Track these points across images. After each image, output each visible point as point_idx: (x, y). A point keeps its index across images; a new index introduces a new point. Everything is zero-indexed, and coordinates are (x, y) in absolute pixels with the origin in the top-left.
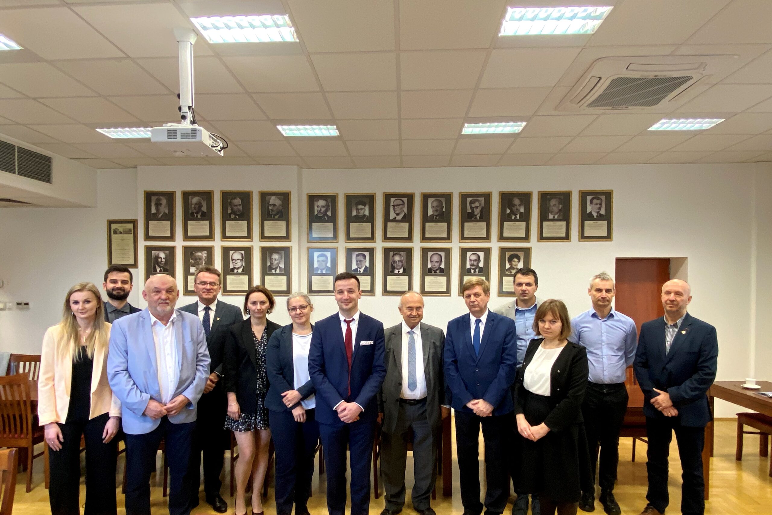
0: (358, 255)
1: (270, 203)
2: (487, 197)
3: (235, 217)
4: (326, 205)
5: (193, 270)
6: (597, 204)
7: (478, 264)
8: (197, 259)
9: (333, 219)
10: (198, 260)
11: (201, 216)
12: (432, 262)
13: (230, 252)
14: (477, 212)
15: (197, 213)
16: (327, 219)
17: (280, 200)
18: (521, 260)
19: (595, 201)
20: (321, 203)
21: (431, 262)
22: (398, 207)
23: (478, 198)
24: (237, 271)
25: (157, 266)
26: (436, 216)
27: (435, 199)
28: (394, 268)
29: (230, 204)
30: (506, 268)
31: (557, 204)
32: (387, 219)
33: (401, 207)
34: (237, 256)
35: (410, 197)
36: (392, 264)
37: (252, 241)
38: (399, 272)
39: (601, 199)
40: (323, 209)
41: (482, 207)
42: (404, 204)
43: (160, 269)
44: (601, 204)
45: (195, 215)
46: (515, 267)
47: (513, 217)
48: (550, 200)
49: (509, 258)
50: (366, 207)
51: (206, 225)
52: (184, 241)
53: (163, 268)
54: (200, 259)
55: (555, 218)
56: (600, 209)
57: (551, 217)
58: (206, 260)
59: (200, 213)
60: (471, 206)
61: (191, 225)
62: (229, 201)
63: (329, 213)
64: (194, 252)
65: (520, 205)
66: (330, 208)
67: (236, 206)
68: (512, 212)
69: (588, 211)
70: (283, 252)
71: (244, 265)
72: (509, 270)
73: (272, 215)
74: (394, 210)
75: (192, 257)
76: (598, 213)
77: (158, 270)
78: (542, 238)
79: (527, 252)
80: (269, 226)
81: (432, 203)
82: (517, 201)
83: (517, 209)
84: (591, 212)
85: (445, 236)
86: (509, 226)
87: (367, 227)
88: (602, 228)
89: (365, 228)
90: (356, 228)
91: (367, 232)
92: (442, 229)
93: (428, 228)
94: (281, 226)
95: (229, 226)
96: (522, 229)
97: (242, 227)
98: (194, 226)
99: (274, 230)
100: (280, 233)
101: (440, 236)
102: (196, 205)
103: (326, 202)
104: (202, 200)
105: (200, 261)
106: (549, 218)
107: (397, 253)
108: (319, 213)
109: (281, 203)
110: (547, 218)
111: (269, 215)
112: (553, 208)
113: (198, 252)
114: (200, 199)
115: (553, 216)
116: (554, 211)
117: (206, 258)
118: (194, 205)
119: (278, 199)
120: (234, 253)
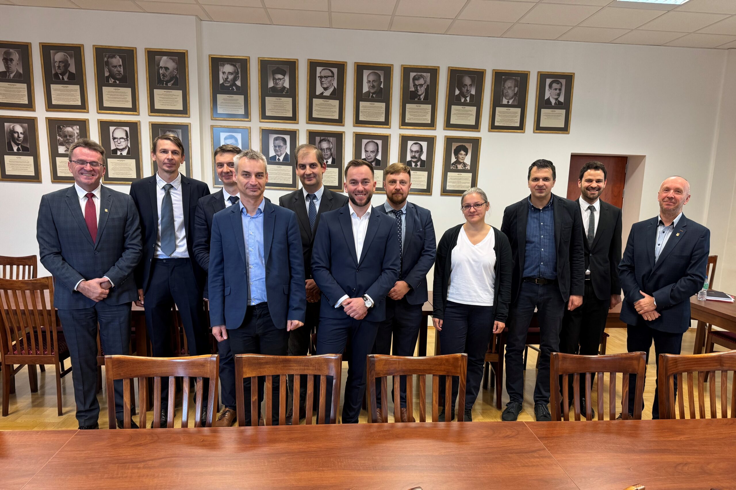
0: (276, 139)
1: (161, 65)
2: (434, 72)
3: (115, 82)
4: (235, 72)
5: (62, 150)
6: (556, 89)
7: (420, 155)
8: (66, 136)
9: (244, 91)
10: (68, 137)
11: (68, 78)
12: (367, 151)
14: (421, 91)
15: (63, 74)
16: (235, 90)
17: (174, 62)
18: (468, 153)
19: (555, 85)
20: (228, 68)
22: (326, 79)
23: (422, 74)
24: (121, 154)
25: (13, 144)
26: (373, 93)
27: (371, 71)
29: (107, 63)
30: (452, 163)
31: (513, 87)
32: (312, 95)
33: (329, 79)
34: (120, 133)
35: (341, 67)
37: (139, 115)
38: (327, 162)
39: (561, 83)
40: (231, 77)
41: (428, 86)
42: (333, 77)
43: (17, 147)
44: (560, 90)
45: (61, 77)
46: (462, 161)
47: (463, 100)
48: (505, 81)
49: (455, 150)
50: (286, 76)
51: (76, 90)
52: (47, 111)
53: (21, 146)
54: (70, 136)
55: (510, 103)
56: (559, 95)
57: (505, 102)
59: (67, 74)
60: (415, 82)
61: (56, 90)
62: (106, 59)
63: (238, 83)
64: (61, 127)
65: (471, 85)
66: (240, 75)
67: (116, 66)
68: (462, 94)
69: (546, 98)
70: (180, 131)
71: (129, 145)
72: (455, 165)
73: (163, 81)
74: (322, 83)
75: (61, 133)
76: (556, 99)
77: (15, 149)
78: (493, 127)
79: (476, 143)
80: (161, 96)
81: (368, 76)
82: (467, 81)
83: (467, 90)
84: (549, 99)
85: (383, 119)
86: (457, 110)
87: (288, 103)
88: (559, 118)
89: (285, 105)
90: (273, 104)
91: (287, 109)
92: (379, 110)
93: (363, 109)
94: (176, 97)
95: (107, 93)
96: (472, 115)
97: (124, 95)
98: (59, 92)
99: (167, 101)
100: (174, 105)
101: (377, 119)
102: (60, 63)
103: (234, 67)
104: (68, 56)
105: (72, 139)
106: (503, 103)
107: (324, 139)
108: (225, 81)
109: (175, 66)
110: (501, 103)
111: (160, 82)
112: (508, 90)
113: (67, 126)
114: (65, 55)
115: (507, 101)
116: (509, 95)
117: (78, 136)
118: (58, 62)
119: (172, 61)
120: (115, 129)
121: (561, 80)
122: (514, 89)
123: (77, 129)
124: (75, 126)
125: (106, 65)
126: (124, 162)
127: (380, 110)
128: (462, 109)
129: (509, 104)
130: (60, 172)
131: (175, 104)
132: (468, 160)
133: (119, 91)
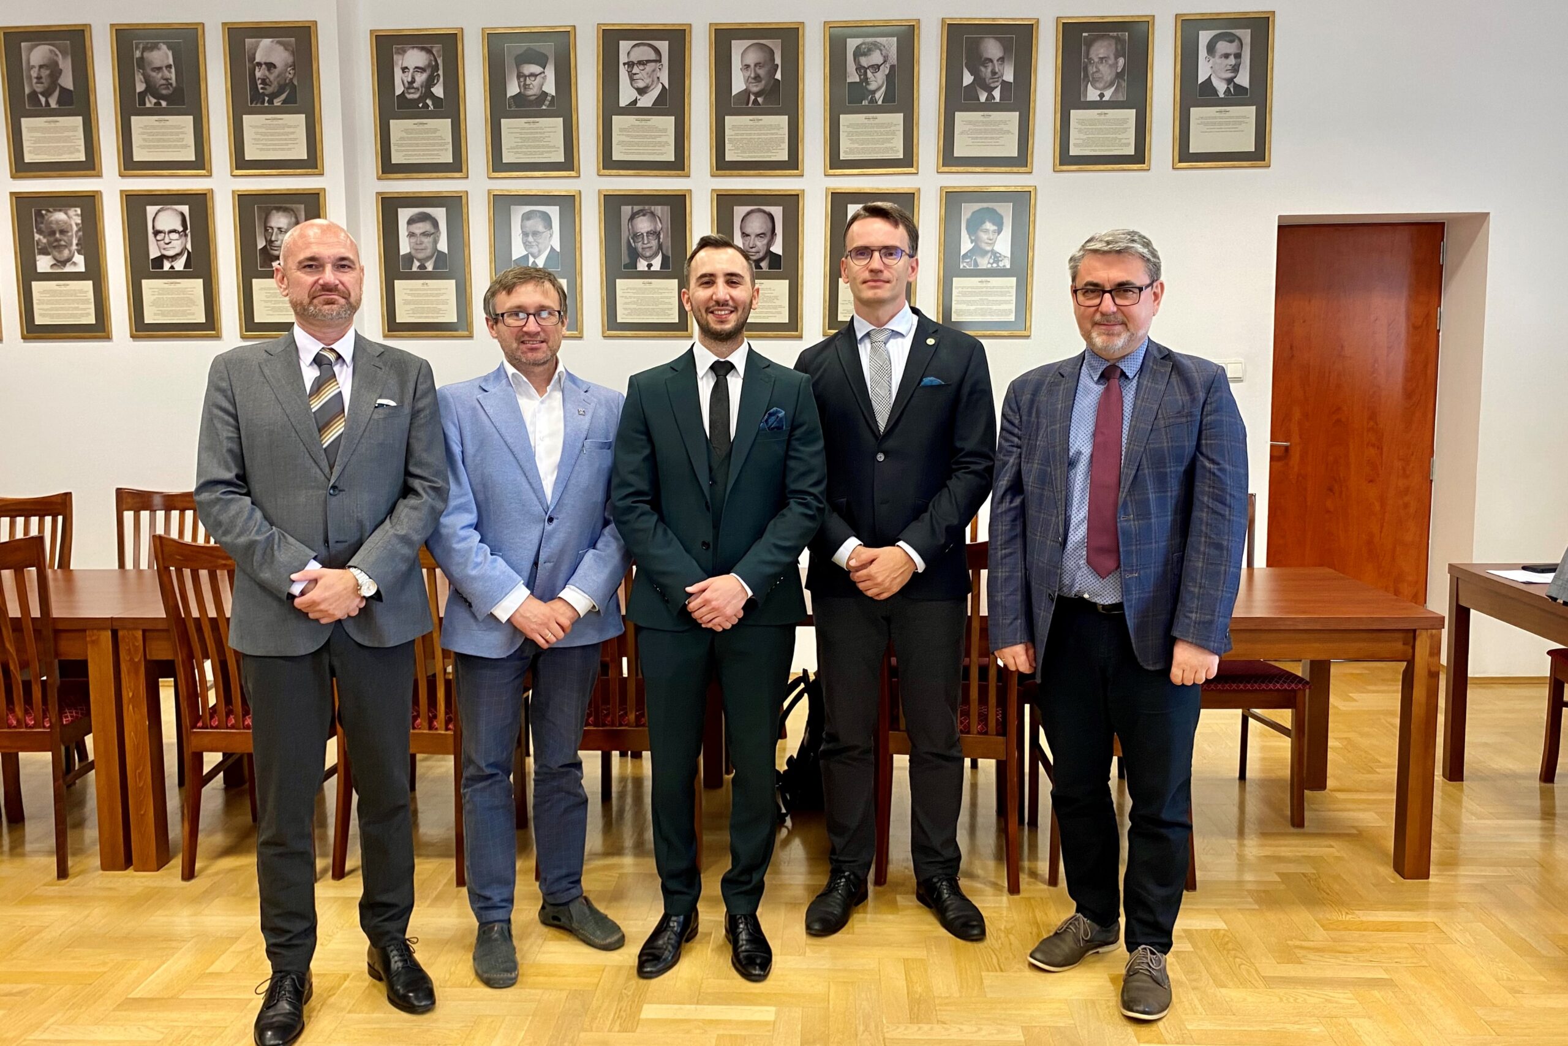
0: (526, 217)
1: (257, 60)
2: (906, 34)
3: (158, 104)
4: (429, 65)
5: (44, 264)
6: (1227, 56)
8: (53, 233)
9: (451, 108)
10: (58, 235)
11: (59, 102)
12: (748, 235)
13: (149, 208)
14: (877, 81)
15: (47, 94)
16: (431, 107)
17: (286, 49)
18: (1004, 228)
19: (1222, 47)
20: (415, 58)
21: (745, 235)
22: (641, 67)
23: (879, 39)
24: (172, 267)
26: (757, 94)
27: (749, 42)
28: (634, 255)
29: (141, 61)
30: (962, 254)
31: (1112, 57)
32: (610, 107)
33: (650, 67)
34: (168, 219)
35: (678, 38)
36: (629, 241)
37: (210, 176)
38: (650, 266)
39: (1240, 40)
40: (421, 78)
41: (892, 67)
42: (660, 61)
44: (1238, 56)
45: (43, 100)
46: (988, 248)
47: (983, 97)
48: (1090, 43)
49: (968, 221)
50: (548, 67)
51: (75, 129)
52: (13, 177)
54: (63, 232)
55: (1106, 98)
56: (1236, 69)
57: (1092, 94)
58: (80, 233)
59: (56, 94)
60: (859, 62)
61: (31, 129)
62: (138, 54)
63: (438, 91)
64: (44, 212)
65: (1001, 60)
66: (441, 72)
67: (159, 69)
68: (980, 82)
69: (1201, 79)
70: (302, 206)
71: (189, 247)
72: (971, 259)
73: (264, 94)
74: (632, 80)
75: (42, 226)
76: (1230, 81)
78: (1066, 159)
79: (1022, 200)
80: (260, 130)
81: (743, 55)
82: (992, 49)
83: (994, 73)
84: (1209, 80)
85: (784, 156)
86: (970, 122)
87: (553, 130)
88: (1240, 128)
89: (547, 134)
90: (518, 135)
91: (551, 144)
92: (772, 134)
93: (733, 133)
94: (291, 130)
95: (141, 130)
96: (1008, 132)
97: (177, 134)
98: (39, 135)
99: (272, 140)
100: (290, 149)
101: (770, 156)
102: (42, 70)
103: (428, 55)
104: (58, 52)
105: (65, 238)
106: (1088, 99)
107: (641, 211)
108: (408, 88)
109: (290, 60)
110: (1082, 99)
111: (257, 97)
112: (1101, 67)
113: (55, 210)
114: (51, 51)
115: (1099, 92)
116: (1102, 78)
117: (79, 230)
118: (37, 68)
119: (282, 48)
120: (159, 211)
121: (1238, 32)
122: (1117, 63)
123: (77, 215)
124: (73, 209)
125: (139, 67)
126: (178, 286)
127: (777, 134)
128: (982, 119)
129: (1104, 99)
130: (41, 315)
131: (290, 146)
132: (1003, 245)
133: (167, 123)
